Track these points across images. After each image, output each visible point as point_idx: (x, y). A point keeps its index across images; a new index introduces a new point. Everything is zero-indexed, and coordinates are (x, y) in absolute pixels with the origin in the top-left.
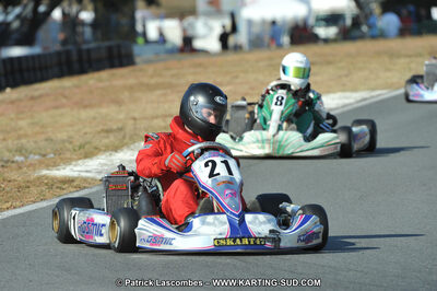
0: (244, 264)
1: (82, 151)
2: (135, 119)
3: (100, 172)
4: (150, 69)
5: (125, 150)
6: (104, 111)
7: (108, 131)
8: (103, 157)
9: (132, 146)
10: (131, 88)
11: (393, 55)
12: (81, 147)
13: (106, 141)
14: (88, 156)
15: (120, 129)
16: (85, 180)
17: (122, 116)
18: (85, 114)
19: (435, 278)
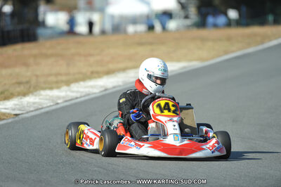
0: (105, 171)
1: (2, 95)
2: (37, 76)
3: (14, 110)
4: (48, 44)
5: (30, 95)
6: (17, 70)
7: (20, 83)
8: (16, 99)
9: (35, 93)
10: (35, 56)
11: (203, 40)
12: (2, 93)
13: (18, 89)
14: (7, 98)
15: (27, 82)
16: (4, 114)
17: (29, 74)
18: (4, 72)
19: (228, 183)
